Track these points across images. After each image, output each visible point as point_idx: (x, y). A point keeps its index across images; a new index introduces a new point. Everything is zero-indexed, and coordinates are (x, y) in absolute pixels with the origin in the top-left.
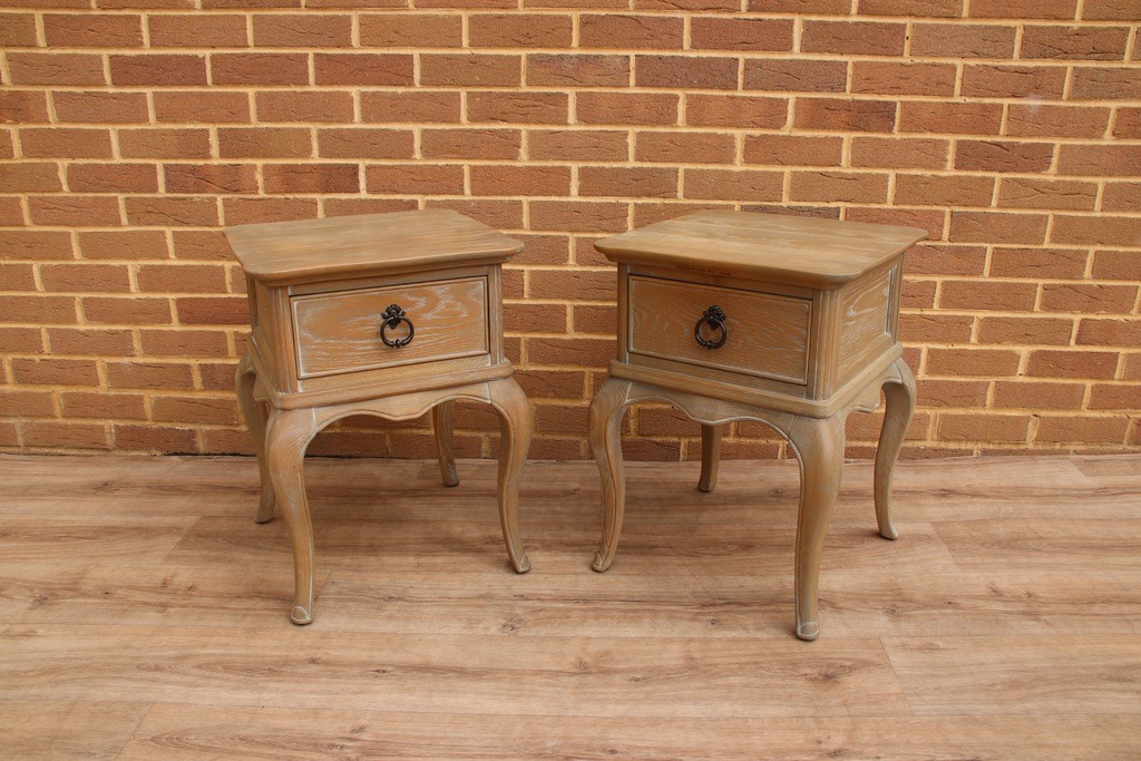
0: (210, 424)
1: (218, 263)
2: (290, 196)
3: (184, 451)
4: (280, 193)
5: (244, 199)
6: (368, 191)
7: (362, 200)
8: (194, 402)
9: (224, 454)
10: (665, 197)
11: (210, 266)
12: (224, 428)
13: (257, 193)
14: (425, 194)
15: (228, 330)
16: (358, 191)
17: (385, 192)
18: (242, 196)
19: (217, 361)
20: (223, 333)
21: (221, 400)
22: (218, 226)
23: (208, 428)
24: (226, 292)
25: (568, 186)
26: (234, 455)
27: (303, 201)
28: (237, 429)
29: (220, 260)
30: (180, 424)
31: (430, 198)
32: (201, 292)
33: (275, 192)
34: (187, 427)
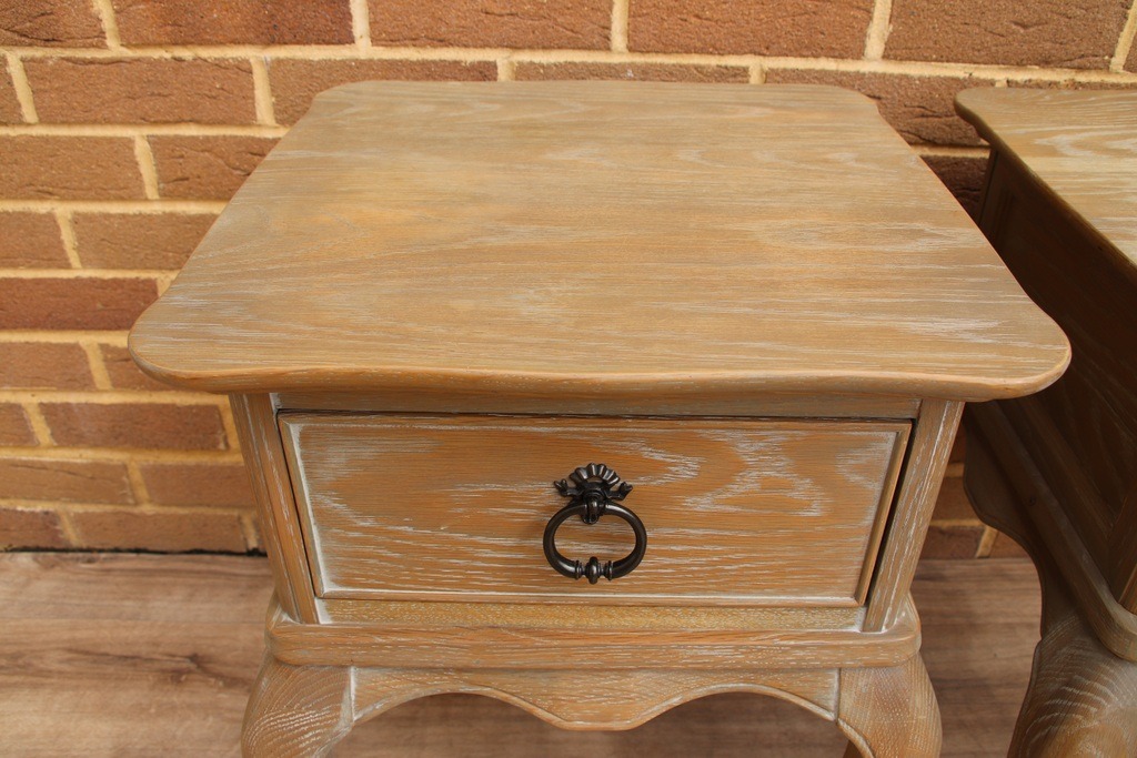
0: (83, 501)
1: (41, 207)
2: (186, 54)
3: (42, 544)
4: (160, 45)
5: (75, 61)
6: (376, 40)
7: (361, 63)
8: (43, 467)
9: (117, 550)
10: (1080, 69)
11: (23, 214)
12: (109, 508)
13: (102, 46)
14: (515, 47)
15: (88, 340)
16: (347, 39)
17: (414, 41)
18: (68, 53)
19: (74, 398)
20: (75, 347)
21: (96, 466)
22: (21, 123)
23: (78, 508)
24: (68, 266)
25: (861, 37)
26: (138, 551)
27: (219, 65)
28: (136, 510)
29: (41, 199)
30: (23, 502)
31: (526, 57)
32: (14, 266)
33: (146, 44)
34: (39, 507)
